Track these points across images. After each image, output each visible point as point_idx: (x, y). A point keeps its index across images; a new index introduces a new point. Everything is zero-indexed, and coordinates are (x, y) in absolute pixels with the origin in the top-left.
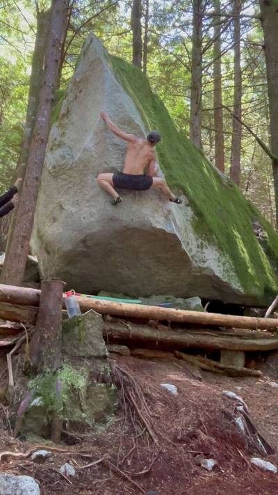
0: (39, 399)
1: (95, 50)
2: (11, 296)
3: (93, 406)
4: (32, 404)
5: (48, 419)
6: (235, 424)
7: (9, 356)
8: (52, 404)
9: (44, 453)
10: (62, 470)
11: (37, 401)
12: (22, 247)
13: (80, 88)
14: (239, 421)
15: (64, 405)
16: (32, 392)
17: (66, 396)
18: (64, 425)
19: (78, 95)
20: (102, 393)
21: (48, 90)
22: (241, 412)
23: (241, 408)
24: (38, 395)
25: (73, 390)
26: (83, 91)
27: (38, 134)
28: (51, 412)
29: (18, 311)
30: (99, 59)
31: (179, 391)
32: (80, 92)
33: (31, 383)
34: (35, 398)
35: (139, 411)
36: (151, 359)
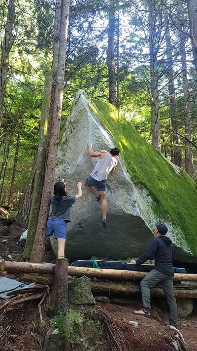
0: (56, 330)
1: (83, 103)
2: (39, 269)
3: (87, 335)
4: (53, 333)
5: (62, 342)
6: (173, 346)
7: (39, 305)
8: (64, 333)
11: (55, 332)
12: (42, 235)
13: (74, 127)
14: (175, 344)
15: (71, 333)
16: (53, 326)
17: (71, 328)
18: (71, 346)
19: (73, 130)
20: (92, 326)
22: (176, 338)
23: (177, 336)
24: (56, 328)
25: (75, 324)
26: (76, 128)
27: (50, 165)
28: (64, 338)
29: (43, 278)
30: (85, 109)
31: (139, 325)
32: (74, 128)
33: (52, 321)
34: (54, 329)
35: (114, 338)
36: (123, 305)
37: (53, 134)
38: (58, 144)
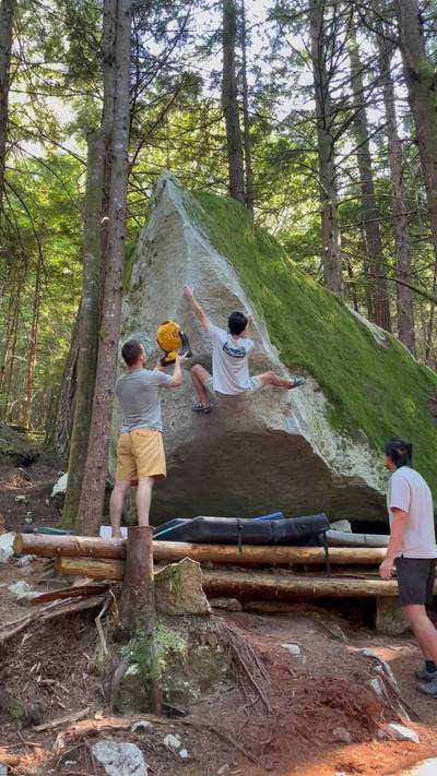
0: (133, 667)
1: (171, 201)
2: (94, 549)
3: (196, 673)
4: (127, 673)
5: (146, 690)
6: (369, 687)
7: (98, 620)
8: (149, 671)
9: (145, 723)
10: (166, 741)
11: (132, 670)
12: (98, 480)
13: (154, 251)
14: (375, 684)
15: (163, 672)
16: (126, 659)
17: (163, 662)
18: (164, 697)
19: (153, 259)
20: (207, 657)
21: (115, 277)
22: (378, 673)
23: (379, 668)
24: (132, 662)
25: (172, 655)
26: (160, 254)
27: (107, 335)
28: (149, 681)
29: (102, 566)
30: (177, 212)
31: (303, 651)
32: (155, 256)
33: (123, 649)
34: (129, 666)
35: (251, 677)
36: (270, 614)
37: (110, 268)
38: (121, 289)
